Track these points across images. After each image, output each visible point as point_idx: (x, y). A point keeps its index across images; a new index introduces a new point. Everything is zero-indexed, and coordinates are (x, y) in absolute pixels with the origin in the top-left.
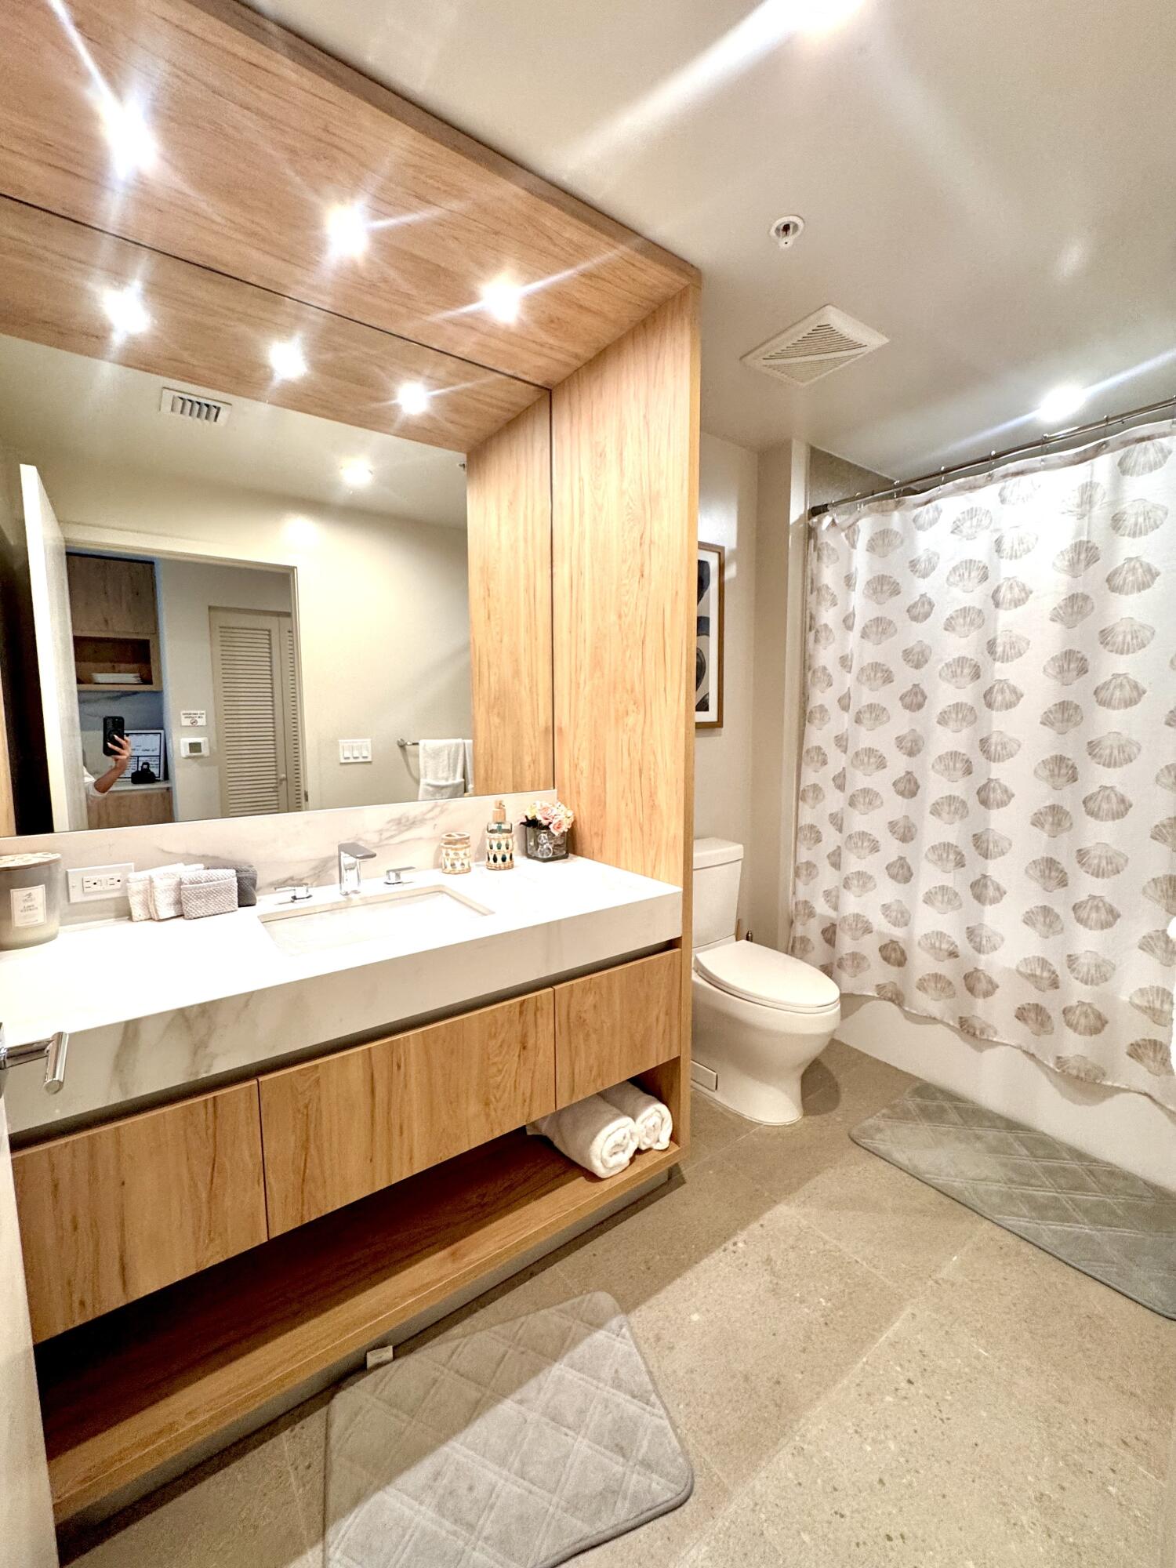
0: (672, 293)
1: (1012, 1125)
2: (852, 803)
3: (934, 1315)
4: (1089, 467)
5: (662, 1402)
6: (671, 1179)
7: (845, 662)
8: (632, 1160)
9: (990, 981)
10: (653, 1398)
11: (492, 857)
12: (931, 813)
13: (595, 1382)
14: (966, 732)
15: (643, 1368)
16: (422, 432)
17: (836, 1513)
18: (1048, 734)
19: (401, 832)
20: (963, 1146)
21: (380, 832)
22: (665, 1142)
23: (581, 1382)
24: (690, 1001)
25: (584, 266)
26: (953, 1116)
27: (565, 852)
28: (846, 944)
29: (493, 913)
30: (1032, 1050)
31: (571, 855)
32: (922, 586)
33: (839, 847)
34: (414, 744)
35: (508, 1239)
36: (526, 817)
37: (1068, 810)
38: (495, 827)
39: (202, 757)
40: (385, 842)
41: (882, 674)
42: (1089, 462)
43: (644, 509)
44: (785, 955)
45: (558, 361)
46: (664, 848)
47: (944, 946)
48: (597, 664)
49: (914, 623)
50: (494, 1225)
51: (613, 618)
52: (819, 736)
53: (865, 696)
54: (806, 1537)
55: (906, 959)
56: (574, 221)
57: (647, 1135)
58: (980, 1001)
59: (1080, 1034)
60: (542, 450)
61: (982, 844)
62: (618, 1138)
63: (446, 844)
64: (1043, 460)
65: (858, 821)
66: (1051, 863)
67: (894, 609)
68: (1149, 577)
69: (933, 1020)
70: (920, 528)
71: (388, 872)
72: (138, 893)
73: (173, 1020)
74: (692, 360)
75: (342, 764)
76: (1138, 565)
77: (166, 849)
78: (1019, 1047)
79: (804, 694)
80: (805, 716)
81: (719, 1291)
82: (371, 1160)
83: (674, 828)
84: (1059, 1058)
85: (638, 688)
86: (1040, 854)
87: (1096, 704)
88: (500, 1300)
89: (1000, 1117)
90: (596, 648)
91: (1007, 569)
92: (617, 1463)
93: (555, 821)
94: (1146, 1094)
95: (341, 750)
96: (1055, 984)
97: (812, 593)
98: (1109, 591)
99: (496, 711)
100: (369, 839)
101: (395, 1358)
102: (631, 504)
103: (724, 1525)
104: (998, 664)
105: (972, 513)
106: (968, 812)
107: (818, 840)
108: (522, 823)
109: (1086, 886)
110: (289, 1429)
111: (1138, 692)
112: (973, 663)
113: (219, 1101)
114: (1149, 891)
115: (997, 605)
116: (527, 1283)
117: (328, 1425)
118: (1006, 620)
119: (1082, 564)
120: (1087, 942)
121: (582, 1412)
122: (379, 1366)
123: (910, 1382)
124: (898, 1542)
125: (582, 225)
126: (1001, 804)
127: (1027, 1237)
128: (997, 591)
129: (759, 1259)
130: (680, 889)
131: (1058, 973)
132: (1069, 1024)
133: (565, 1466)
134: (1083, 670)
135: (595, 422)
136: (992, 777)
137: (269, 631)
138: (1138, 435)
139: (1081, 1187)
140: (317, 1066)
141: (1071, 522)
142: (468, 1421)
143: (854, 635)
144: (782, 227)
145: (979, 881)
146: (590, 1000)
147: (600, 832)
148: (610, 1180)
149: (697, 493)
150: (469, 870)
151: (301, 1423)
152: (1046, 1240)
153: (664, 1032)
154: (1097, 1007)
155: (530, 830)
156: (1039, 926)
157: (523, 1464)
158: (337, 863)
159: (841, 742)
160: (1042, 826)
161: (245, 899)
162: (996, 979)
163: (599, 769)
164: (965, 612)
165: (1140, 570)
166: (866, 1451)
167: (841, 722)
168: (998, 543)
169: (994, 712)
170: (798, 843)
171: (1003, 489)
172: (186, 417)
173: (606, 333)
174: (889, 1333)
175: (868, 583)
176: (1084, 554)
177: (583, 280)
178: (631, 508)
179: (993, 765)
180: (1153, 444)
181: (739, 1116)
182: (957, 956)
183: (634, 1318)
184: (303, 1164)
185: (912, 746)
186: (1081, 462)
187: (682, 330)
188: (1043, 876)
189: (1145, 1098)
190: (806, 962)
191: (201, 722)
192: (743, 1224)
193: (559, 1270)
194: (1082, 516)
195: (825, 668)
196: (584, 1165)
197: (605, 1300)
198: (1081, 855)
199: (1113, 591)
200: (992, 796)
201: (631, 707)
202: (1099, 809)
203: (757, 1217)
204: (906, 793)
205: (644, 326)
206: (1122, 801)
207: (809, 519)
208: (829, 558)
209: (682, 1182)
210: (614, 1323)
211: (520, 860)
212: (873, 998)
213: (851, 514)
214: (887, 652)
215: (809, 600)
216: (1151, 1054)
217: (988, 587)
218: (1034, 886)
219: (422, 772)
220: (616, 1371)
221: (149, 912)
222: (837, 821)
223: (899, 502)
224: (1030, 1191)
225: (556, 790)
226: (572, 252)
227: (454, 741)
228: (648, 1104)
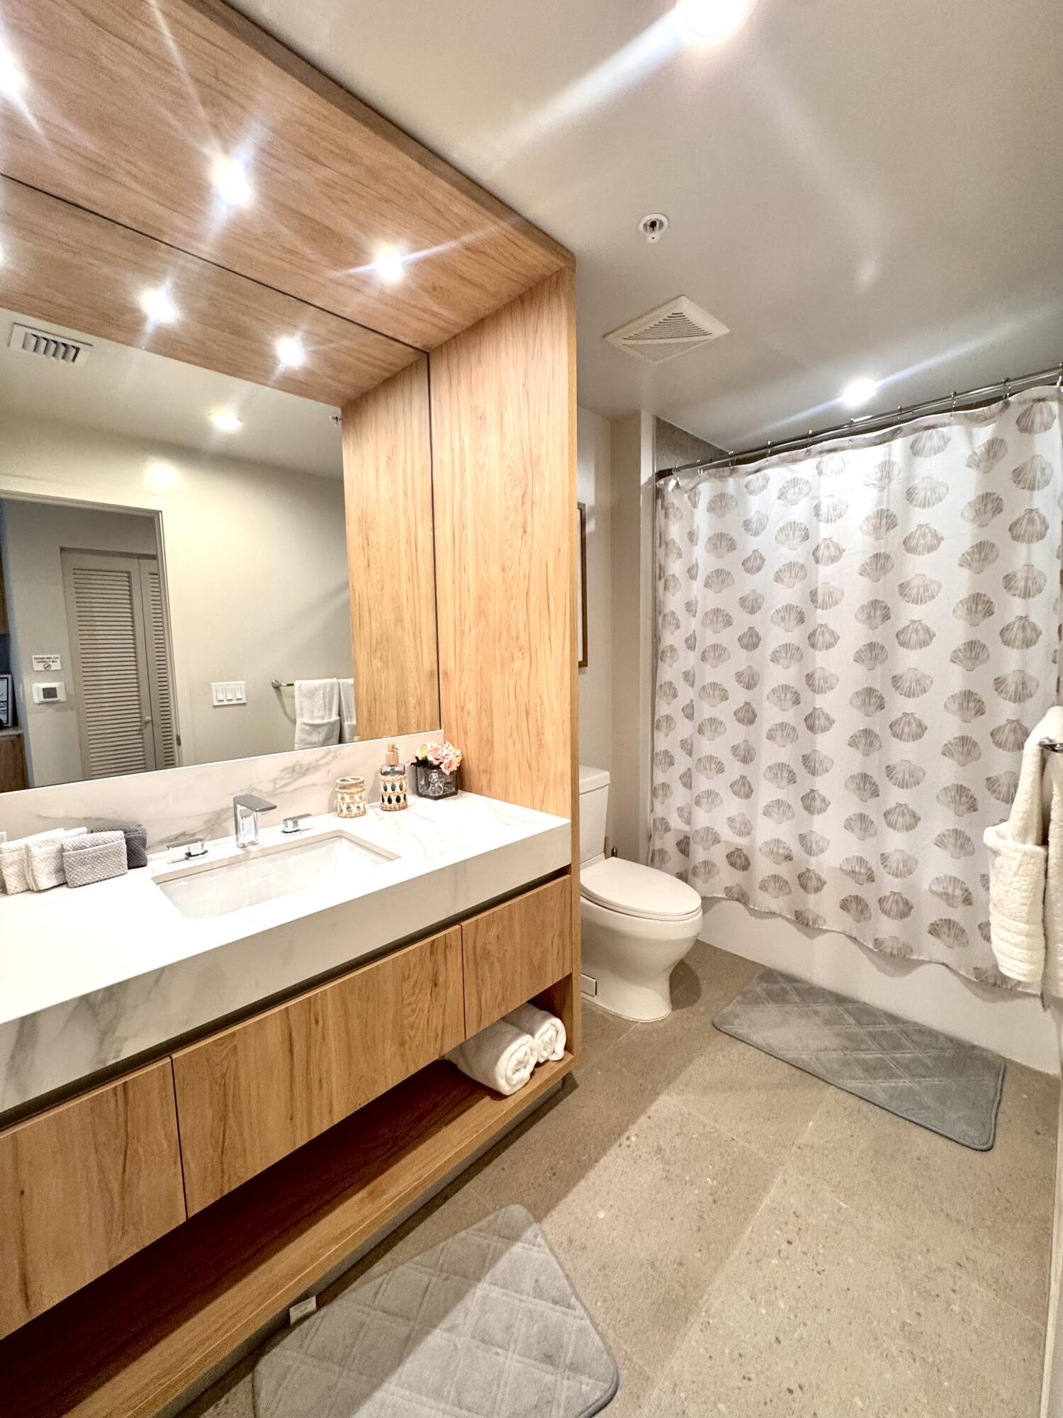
0: (548, 273)
1: (841, 999)
2: (700, 730)
3: (801, 1178)
4: (887, 448)
5: (582, 1304)
6: (566, 1085)
7: (690, 607)
8: (532, 1074)
9: (819, 879)
10: (573, 1300)
11: (386, 799)
12: (768, 738)
13: (518, 1296)
14: (794, 669)
15: (561, 1273)
16: (297, 385)
17: (744, 1378)
18: (860, 669)
19: (295, 780)
20: (804, 1022)
21: (274, 781)
22: (560, 1052)
23: (504, 1298)
24: (579, 921)
25: (467, 238)
26: (795, 998)
27: (454, 789)
28: (699, 854)
29: (399, 857)
30: (854, 934)
31: (459, 791)
32: (755, 543)
33: (689, 769)
34: (289, 685)
35: (425, 1169)
36: (417, 758)
37: (878, 733)
38: (389, 769)
39: (58, 702)
40: (280, 790)
41: (720, 618)
42: (887, 444)
43: (525, 471)
44: (645, 867)
45: (438, 327)
46: (552, 782)
47: (781, 851)
48: (481, 612)
49: (748, 575)
50: (409, 1157)
51: (496, 570)
52: (669, 672)
53: (708, 638)
54: (721, 1406)
55: (749, 865)
56: (464, 197)
57: (545, 1049)
58: (812, 897)
59: (893, 918)
60: (420, 410)
61: (810, 763)
62: (520, 1055)
63: (340, 788)
64: (850, 440)
65: (706, 746)
66: (865, 777)
67: (731, 562)
68: (935, 541)
69: (773, 914)
70: (751, 493)
71: (285, 820)
72: (12, 864)
73: (77, 1007)
74: (569, 338)
75: (215, 706)
76: (927, 531)
77: (43, 814)
78: (844, 933)
79: (655, 636)
80: (657, 656)
81: (619, 1186)
82: (291, 1119)
83: (564, 764)
84: (876, 940)
85: (523, 638)
86: (856, 769)
87: (898, 645)
88: (418, 1229)
89: (831, 993)
90: (480, 598)
91: (825, 531)
92: (547, 1372)
93: (446, 761)
94: (943, 964)
95: (214, 691)
96: (871, 878)
97: (660, 546)
98: (906, 553)
99: (378, 655)
100: (263, 788)
101: (320, 1306)
102: (512, 465)
103: (650, 1411)
104: (819, 611)
105: (794, 482)
106: (797, 737)
107: (672, 764)
108: (412, 764)
109: (894, 796)
110: (213, 1407)
111: (929, 635)
112: (799, 609)
113: (130, 1087)
114: (941, 797)
115: (817, 562)
116: (443, 1207)
117: (254, 1392)
118: (825, 574)
119: (884, 528)
120: (895, 841)
121: (508, 1328)
122: (301, 1320)
123: (789, 1243)
124: (797, 1393)
125: (472, 203)
126: (825, 729)
127: (865, 1097)
128: (817, 549)
129: (650, 1150)
130: (569, 821)
131: (873, 869)
132: (884, 911)
133: (499, 1385)
134: (886, 617)
135: (474, 387)
136: (817, 707)
137: (129, 573)
138: (925, 424)
139: (898, 1047)
140: (233, 1034)
141: (873, 493)
142: (400, 1360)
143: (698, 585)
144: (649, 223)
145: (809, 794)
146: (493, 932)
147: (488, 769)
148: (514, 1096)
149: (576, 458)
150: (365, 813)
151: (226, 1396)
152: (881, 1097)
153: (558, 953)
154: (905, 896)
155: (420, 770)
156: (857, 830)
157: (459, 1393)
158: (233, 814)
159: (688, 677)
160: (857, 747)
161: (135, 859)
162: (824, 877)
163: (486, 710)
164: (790, 566)
165: (929, 535)
166: (761, 1314)
167: (688, 660)
168: (817, 508)
169: (817, 652)
170: (654, 767)
171: (819, 463)
172: (40, 355)
173: (484, 304)
174: (766, 1201)
175: (709, 539)
176: (885, 521)
177: (466, 252)
178: (512, 469)
179: (818, 697)
180: (937, 432)
181: (617, 1017)
182: (791, 859)
183: (547, 1225)
184: (221, 1135)
185: (749, 681)
186: (881, 443)
187: (560, 306)
188: (859, 788)
189: (943, 967)
190: (664, 871)
191: (56, 666)
192: (633, 1119)
193: (471, 1189)
194: (882, 489)
195: (673, 613)
196: (489, 1085)
197: (518, 1211)
198: (890, 771)
199: (908, 552)
200: (817, 722)
201: (517, 654)
202: (902, 732)
203: (644, 1111)
204: (746, 721)
205: (522, 302)
206: (920, 725)
207: (656, 481)
208: (674, 516)
209: (575, 1086)
210: (529, 1234)
211: (412, 799)
212: (722, 899)
213: (693, 478)
214: (727, 600)
215: (658, 551)
216: (947, 931)
217: (809, 546)
218: (855, 799)
219: (298, 712)
220: (537, 1281)
221: (28, 884)
222: (687, 746)
223: (733, 470)
224: (862, 1055)
225: (442, 730)
226: (459, 225)
227: (328, 681)
228: (544, 1019)
